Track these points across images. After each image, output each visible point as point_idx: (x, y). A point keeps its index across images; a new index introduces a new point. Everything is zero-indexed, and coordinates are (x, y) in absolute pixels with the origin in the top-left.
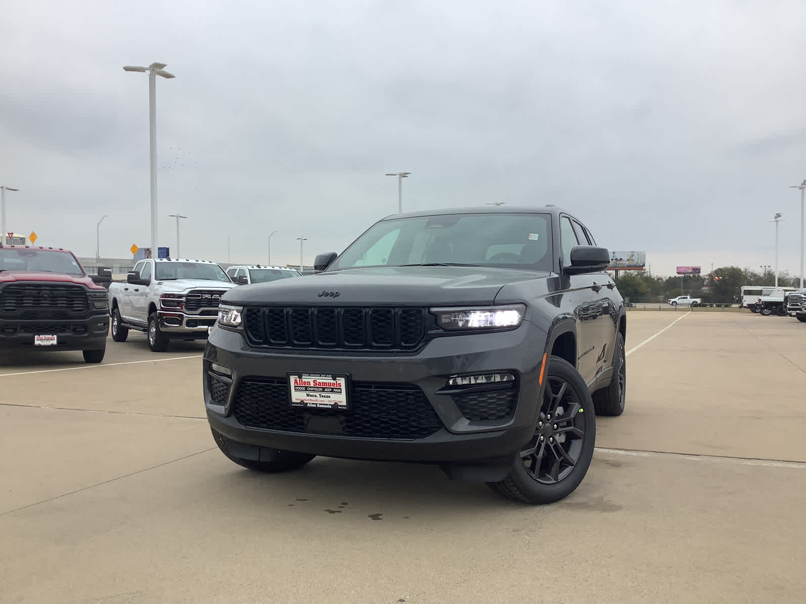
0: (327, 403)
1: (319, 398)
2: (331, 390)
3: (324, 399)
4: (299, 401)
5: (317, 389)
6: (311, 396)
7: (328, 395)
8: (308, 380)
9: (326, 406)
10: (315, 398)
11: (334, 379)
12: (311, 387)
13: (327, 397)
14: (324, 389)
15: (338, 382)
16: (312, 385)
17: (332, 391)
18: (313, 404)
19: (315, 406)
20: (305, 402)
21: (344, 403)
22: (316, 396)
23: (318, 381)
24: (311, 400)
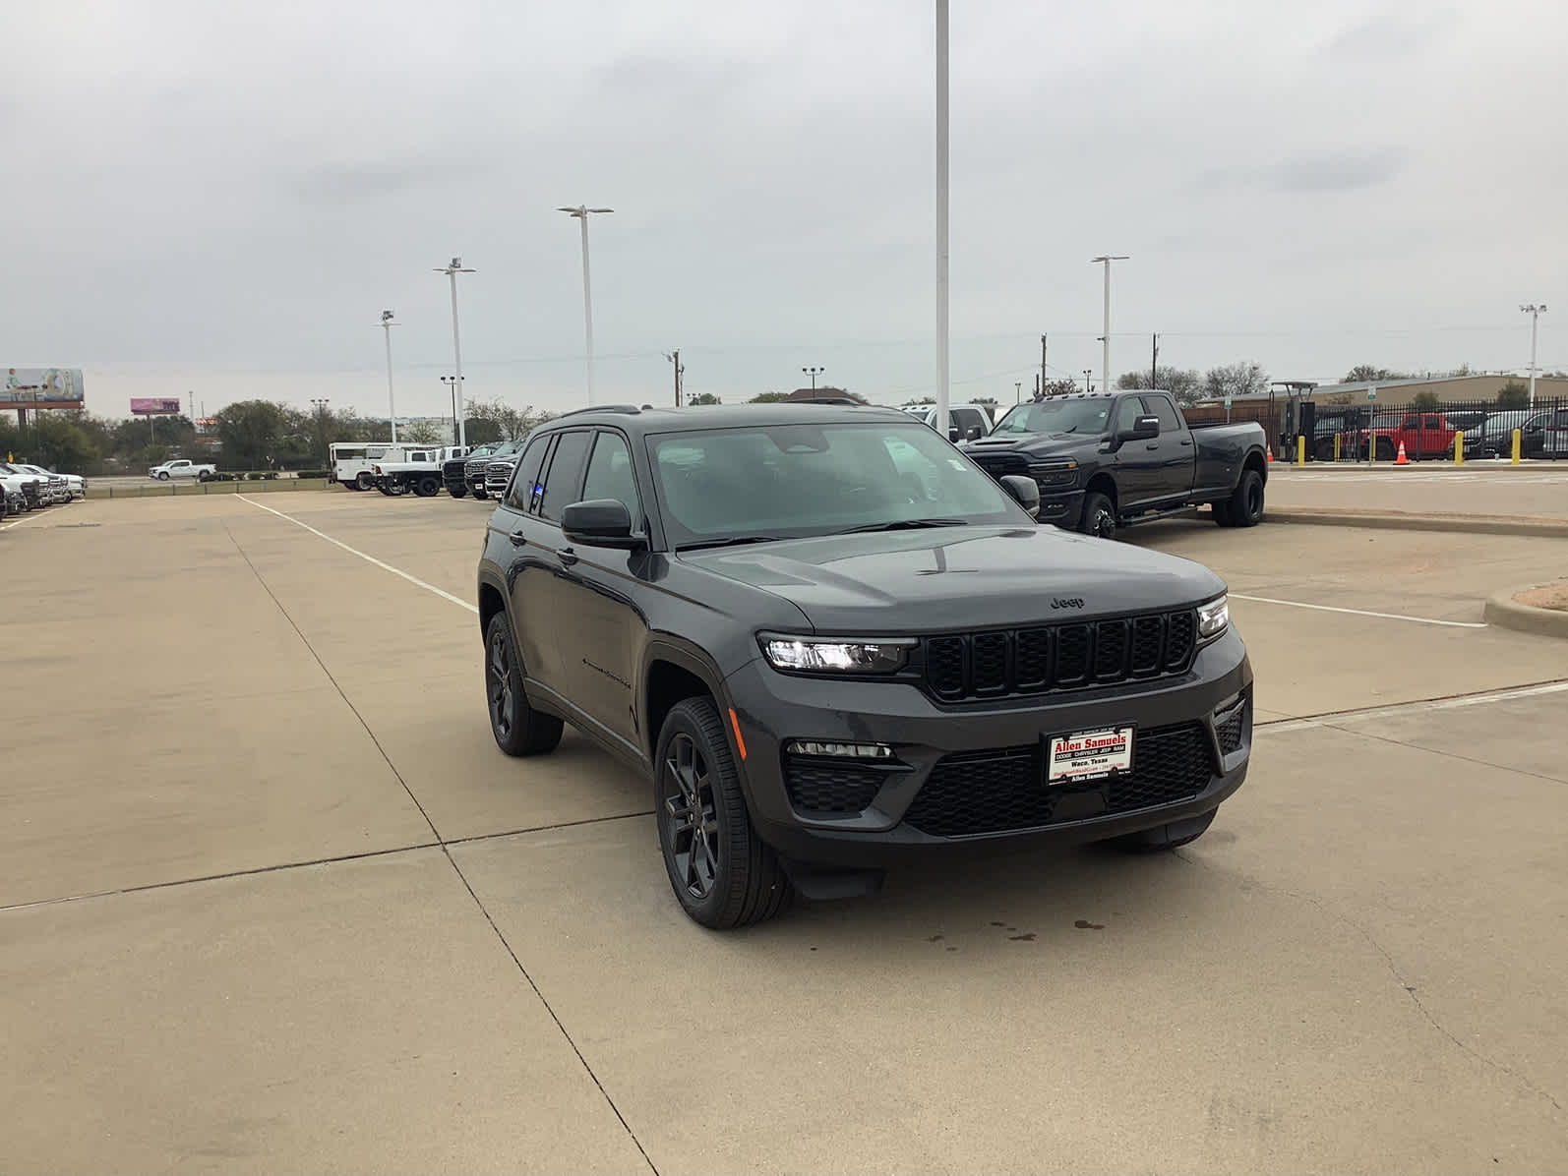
0: (1102, 770)
1: (1091, 766)
2: (1109, 749)
3: (1098, 765)
4: (1059, 777)
5: (1089, 753)
6: (1079, 764)
7: (1104, 758)
8: (1078, 741)
9: (1102, 776)
10: (1084, 767)
11: (1117, 732)
12: (1079, 752)
13: (1103, 761)
14: (1100, 749)
15: (1122, 735)
16: (1083, 748)
17: (1112, 751)
18: (1081, 776)
19: (1084, 778)
20: (1068, 775)
21: (1127, 765)
22: (1086, 763)
23: (1093, 739)
24: (1077, 771)
